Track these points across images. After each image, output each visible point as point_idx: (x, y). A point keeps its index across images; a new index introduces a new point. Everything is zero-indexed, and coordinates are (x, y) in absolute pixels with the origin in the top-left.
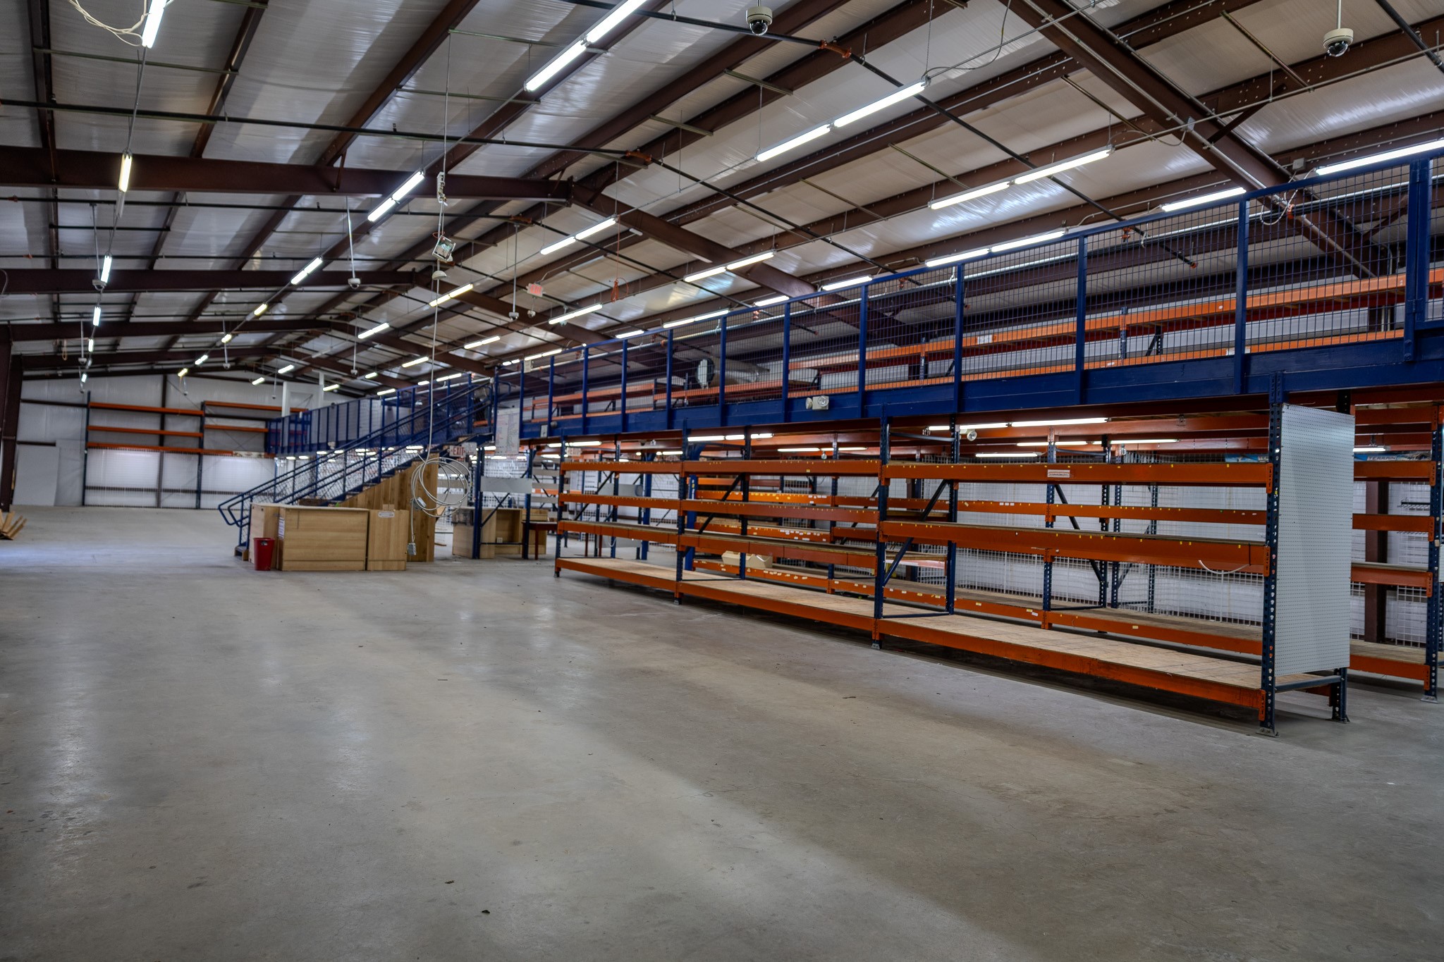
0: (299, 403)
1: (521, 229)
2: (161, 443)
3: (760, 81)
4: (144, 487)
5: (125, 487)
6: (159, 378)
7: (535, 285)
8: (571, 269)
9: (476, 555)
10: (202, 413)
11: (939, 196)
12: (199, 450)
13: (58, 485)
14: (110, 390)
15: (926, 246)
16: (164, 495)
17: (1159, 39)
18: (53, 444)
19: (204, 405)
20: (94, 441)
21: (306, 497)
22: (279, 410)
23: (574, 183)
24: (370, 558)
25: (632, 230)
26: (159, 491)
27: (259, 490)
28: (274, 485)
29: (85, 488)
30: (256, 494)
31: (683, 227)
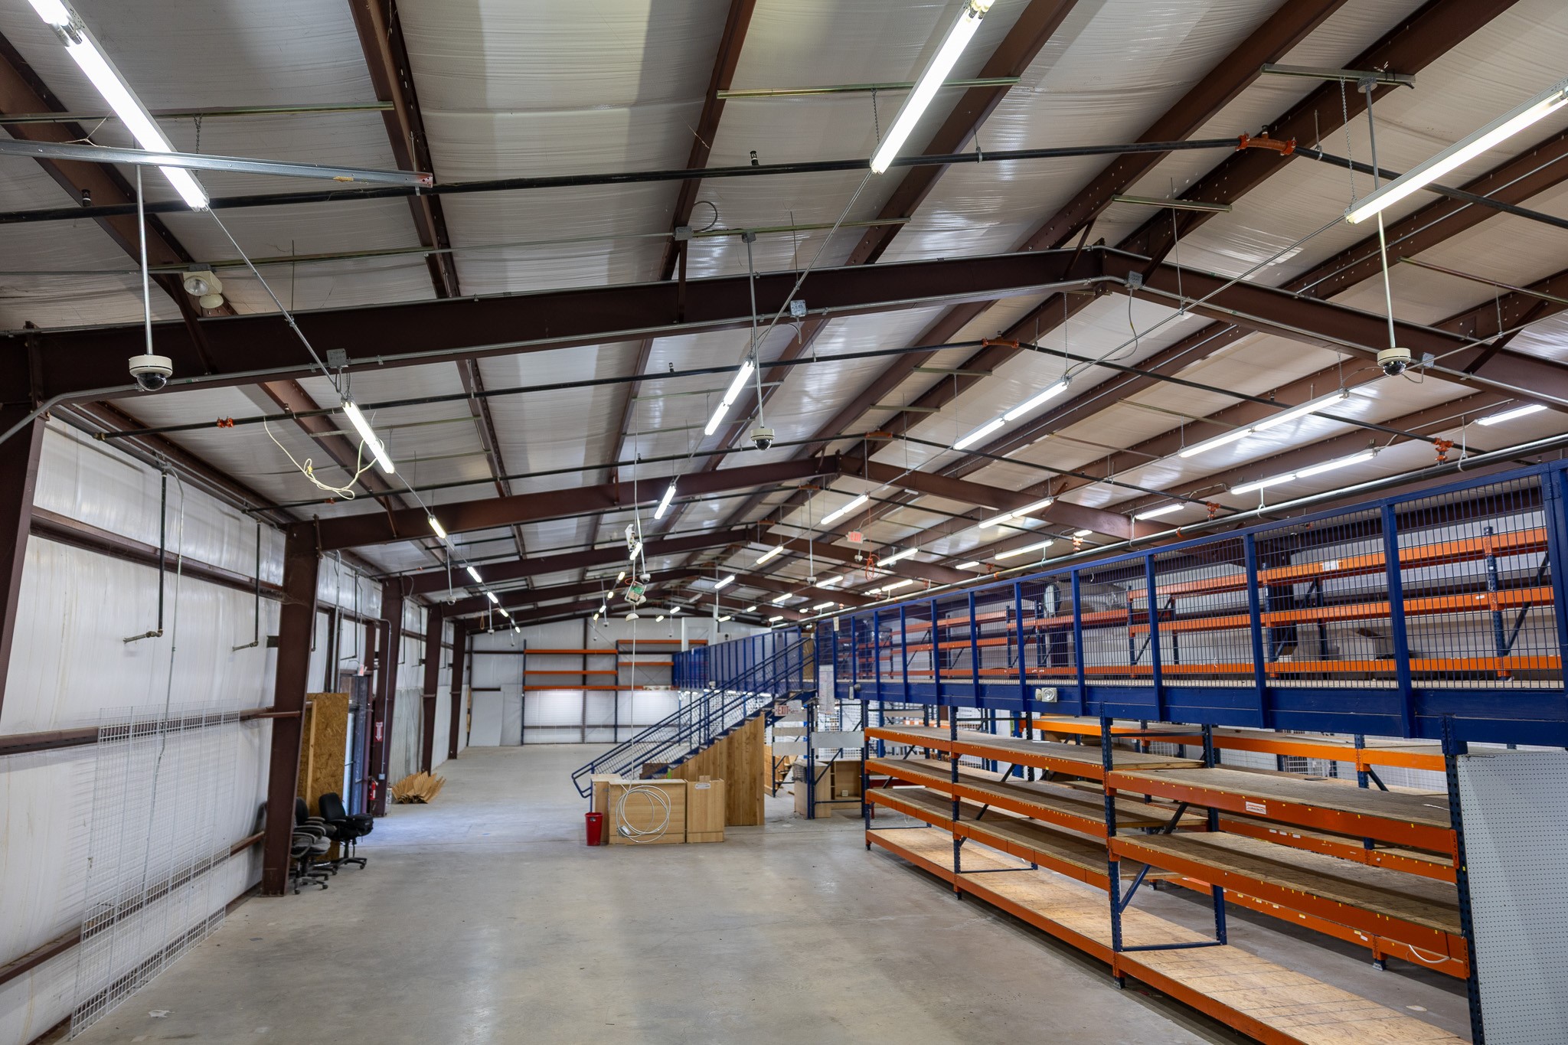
0: (698, 635)
1: (813, 495)
2: (584, 683)
3: (954, 371)
4: (571, 724)
5: (555, 725)
6: (581, 621)
7: (855, 532)
8: (882, 518)
9: (811, 815)
10: (616, 652)
11: (1190, 442)
12: (615, 687)
13: (503, 726)
14: (543, 636)
15: (1233, 470)
16: (587, 731)
17: (1345, 288)
18: (498, 690)
19: (618, 643)
20: (531, 684)
21: (649, 762)
22: (679, 643)
23: (841, 456)
24: (688, 831)
25: (906, 491)
26: (583, 727)
27: (664, 722)
28: (679, 717)
29: (523, 727)
30: (664, 726)
31: (964, 479)
